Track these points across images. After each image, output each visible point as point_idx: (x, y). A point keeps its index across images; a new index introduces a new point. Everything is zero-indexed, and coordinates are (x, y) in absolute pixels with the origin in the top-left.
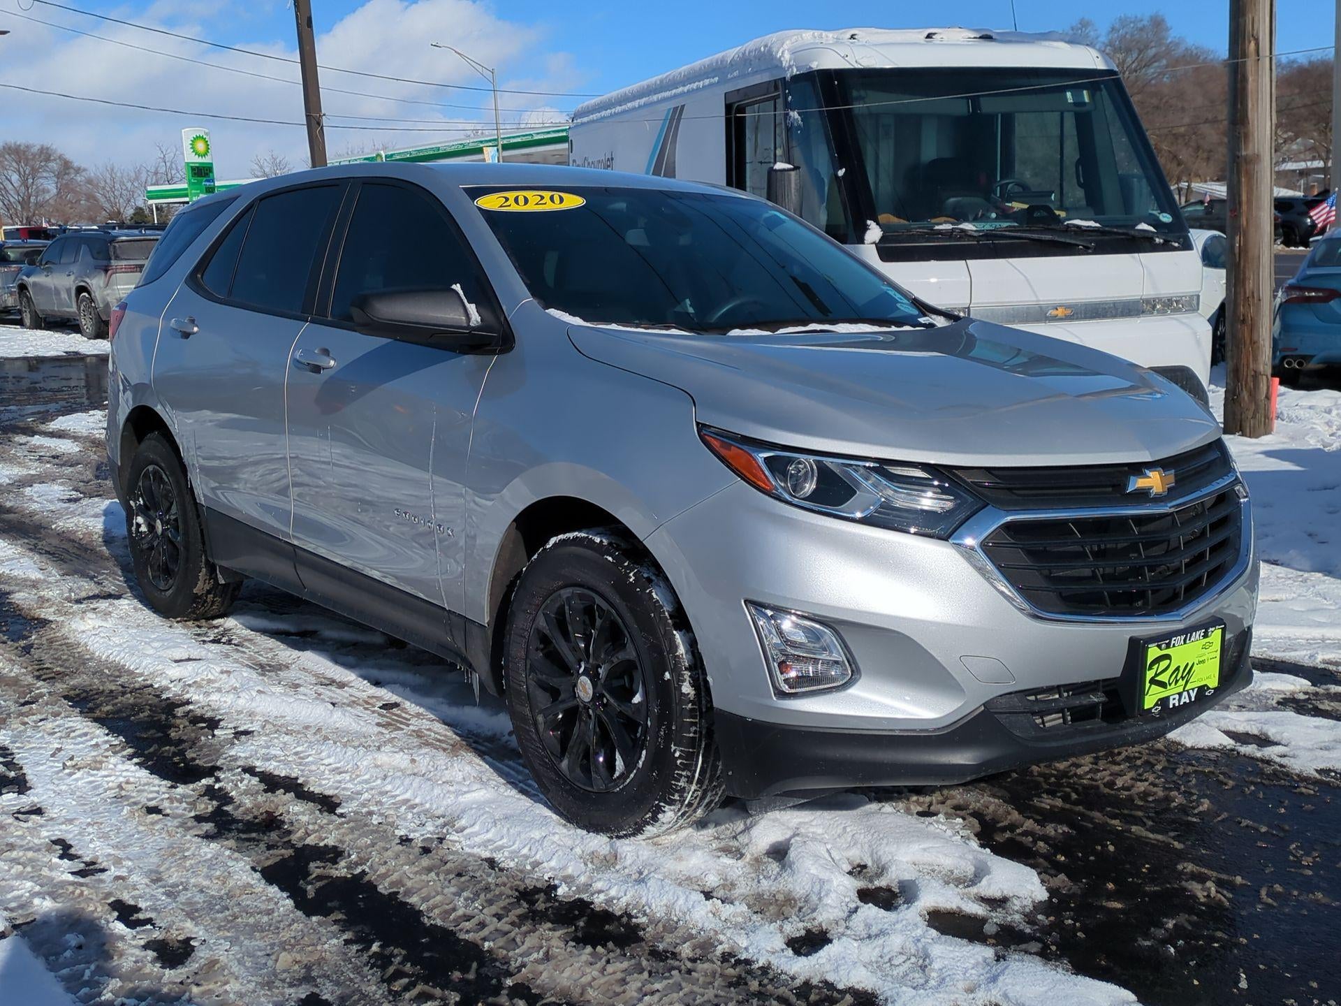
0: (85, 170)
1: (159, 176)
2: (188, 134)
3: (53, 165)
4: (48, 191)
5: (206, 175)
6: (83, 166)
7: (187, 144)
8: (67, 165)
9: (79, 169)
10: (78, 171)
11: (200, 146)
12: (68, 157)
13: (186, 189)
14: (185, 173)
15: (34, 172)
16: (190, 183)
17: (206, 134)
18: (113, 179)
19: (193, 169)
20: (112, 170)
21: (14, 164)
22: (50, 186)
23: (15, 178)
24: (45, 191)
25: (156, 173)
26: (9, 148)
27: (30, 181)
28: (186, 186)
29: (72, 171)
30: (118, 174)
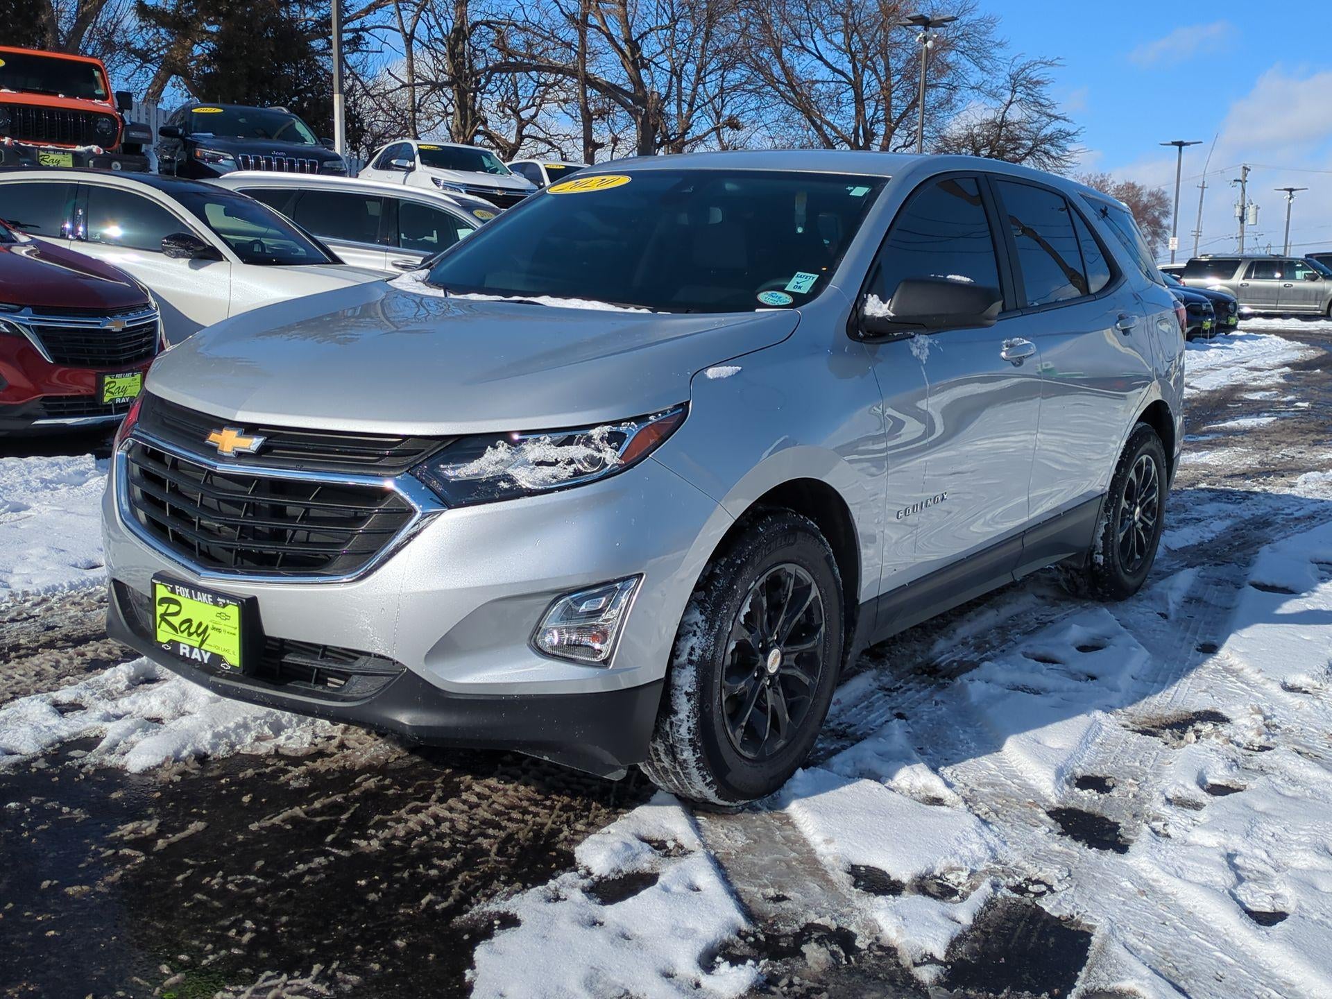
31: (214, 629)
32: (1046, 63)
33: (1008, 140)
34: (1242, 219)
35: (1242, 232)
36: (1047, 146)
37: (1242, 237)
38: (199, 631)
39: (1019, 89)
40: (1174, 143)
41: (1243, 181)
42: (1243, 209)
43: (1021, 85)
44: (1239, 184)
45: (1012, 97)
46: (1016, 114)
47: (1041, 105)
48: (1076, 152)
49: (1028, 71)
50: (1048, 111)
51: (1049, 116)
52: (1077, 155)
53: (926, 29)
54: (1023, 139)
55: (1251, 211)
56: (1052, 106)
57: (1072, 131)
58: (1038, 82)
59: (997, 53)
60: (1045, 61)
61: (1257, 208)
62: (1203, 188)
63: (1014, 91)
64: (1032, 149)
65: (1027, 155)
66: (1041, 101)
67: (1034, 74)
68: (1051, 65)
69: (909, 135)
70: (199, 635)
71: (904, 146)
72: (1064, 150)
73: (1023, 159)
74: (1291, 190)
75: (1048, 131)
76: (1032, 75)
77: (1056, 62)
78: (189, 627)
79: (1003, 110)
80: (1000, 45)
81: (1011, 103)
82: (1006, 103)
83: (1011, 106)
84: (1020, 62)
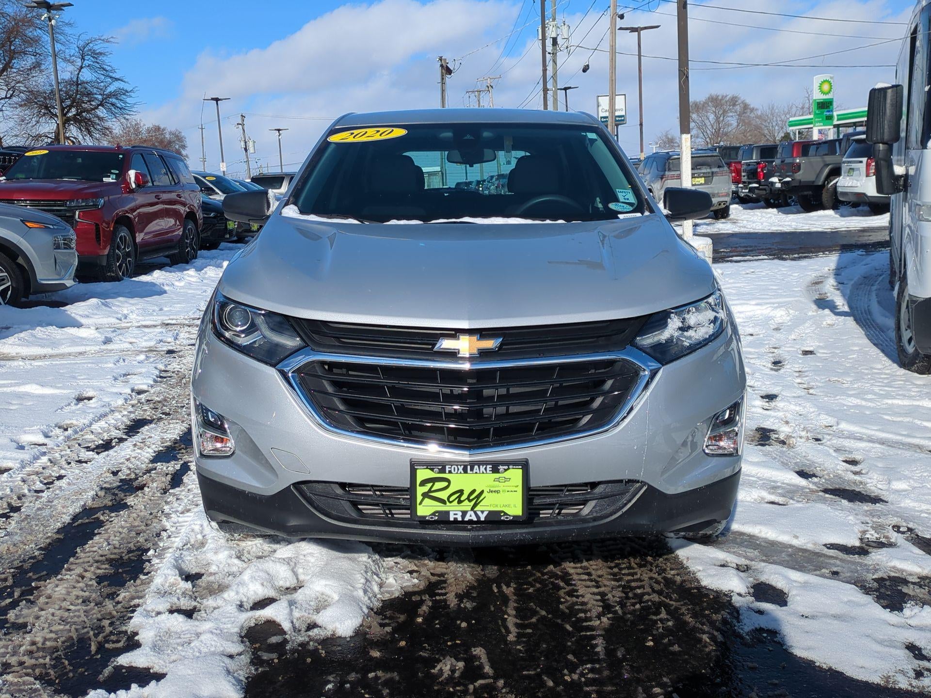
0: (757, 110)
1: (805, 109)
2: (817, 80)
3: (738, 108)
4: (731, 125)
5: (828, 107)
6: (756, 107)
7: (816, 86)
8: (746, 106)
9: (753, 109)
10: (752, 110)
11: (826, 87)
12: (747, 101)
13: (812, 119)
14: (814, 107)
15: (725, 112)
16: (816, 114)
17: (831, 78)
18: (772, 114)
19: (818, 103)
20: (773, 108)
21: (714, 109)
22: (732, 121)
23: (712, 117)
24: (729, 125)
25: (803, 108)
26: (712, 98)
27: (722, 118)
28: (811, 116)
29: (749, 110)
30: (777, 111)
31: (491, 491)
32: (103, 40)
33: (83, 94)
34: (246, 150)
35: (247, 158)
36: (114, 100)
37: (248, 161)
38: (471, 498)
39: (86, 58)
40: (213, 99)
41: (243, 125)
42: (246, 143)
43: (88, 55)
44: (240, 126)
45: (82, 63)
46: (86, 75)
47: (104, 69)
48: (135, 104)
49: (91, 45)
50: (111, 74)
51: (111, 77)
52: (135, 106)
53: (49, 11)
54: (96, 94)
55: (250, 145)
56: (113, 71)
57: (129, 90)
58: (101, 54)
59: (67, 30)
60: (102, 38)
61: (254, 142)
62: (202, 129)
63: (83, 59)
64: (101, 102)
65: (99, 105)
66: (105, 67)
67: (98, 47)
68: (108, 42)
69: (9, 90)
70: (470, 501)
71: (6, 98)
72: (125, 103)
73: (97, 108)
74: (279, 130)
75: (111, 89)
76: (96, 48)
77: (111, 40)
78: (459, 497)
79: (77, 73)
80: (69, 24)
81: (81, 67)
82: (78, 67)
83: (82, 70)
84: (85, 38)
